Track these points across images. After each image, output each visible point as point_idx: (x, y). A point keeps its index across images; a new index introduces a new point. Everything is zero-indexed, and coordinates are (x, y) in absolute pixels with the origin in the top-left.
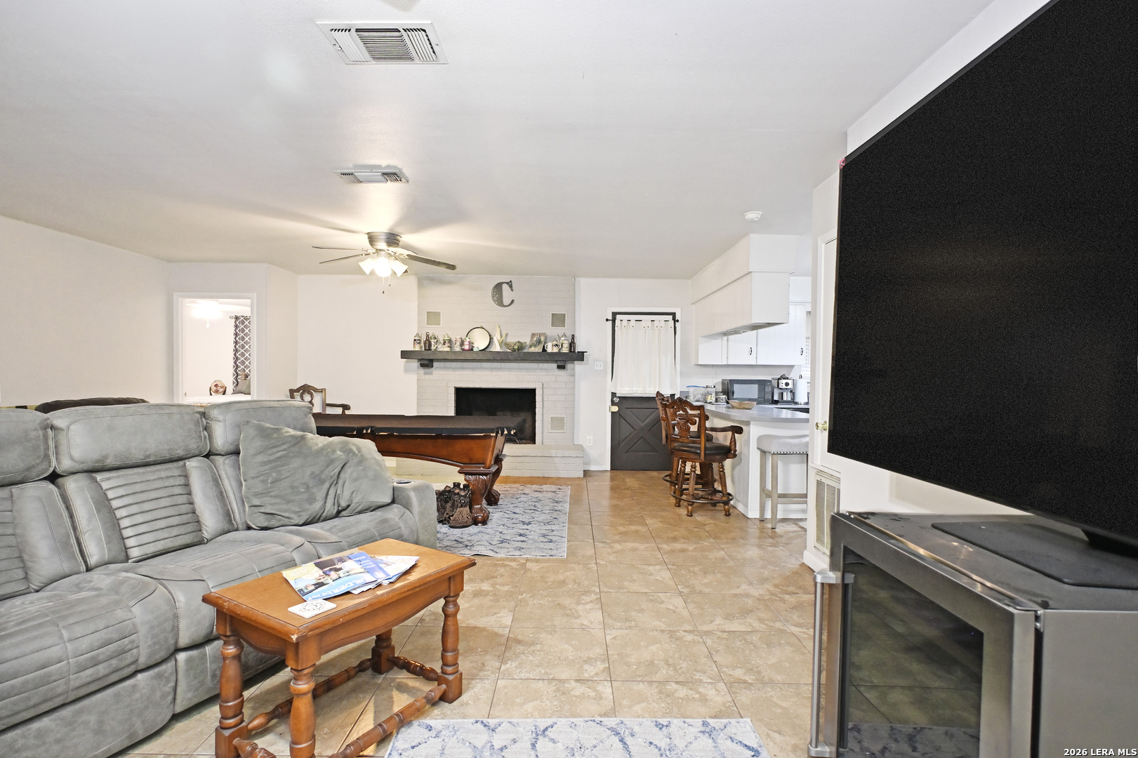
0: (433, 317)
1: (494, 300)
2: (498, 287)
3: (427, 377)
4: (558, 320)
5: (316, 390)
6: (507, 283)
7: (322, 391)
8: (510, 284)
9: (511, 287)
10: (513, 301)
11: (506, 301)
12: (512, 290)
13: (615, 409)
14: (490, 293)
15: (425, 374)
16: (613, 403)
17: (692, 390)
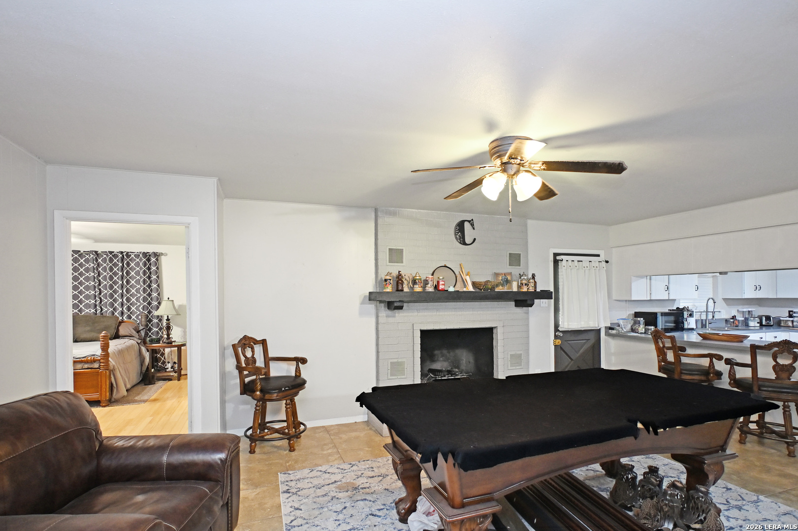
0: (396, 255)
1: (456, 238)
2: (460, 227)
3: (391, 320)
4: (515, 259)
5: (256, 342)
6: (469, 221)
7: (264, 342)
8: (471, 222)
9: (472, 225)
10: (475, 239)
11: (468, 240)
12: (474, 229)
13: (559, 342)
14: (452, 231)
15: (387, 316)
16: (556, 337)
17: (621, 322)
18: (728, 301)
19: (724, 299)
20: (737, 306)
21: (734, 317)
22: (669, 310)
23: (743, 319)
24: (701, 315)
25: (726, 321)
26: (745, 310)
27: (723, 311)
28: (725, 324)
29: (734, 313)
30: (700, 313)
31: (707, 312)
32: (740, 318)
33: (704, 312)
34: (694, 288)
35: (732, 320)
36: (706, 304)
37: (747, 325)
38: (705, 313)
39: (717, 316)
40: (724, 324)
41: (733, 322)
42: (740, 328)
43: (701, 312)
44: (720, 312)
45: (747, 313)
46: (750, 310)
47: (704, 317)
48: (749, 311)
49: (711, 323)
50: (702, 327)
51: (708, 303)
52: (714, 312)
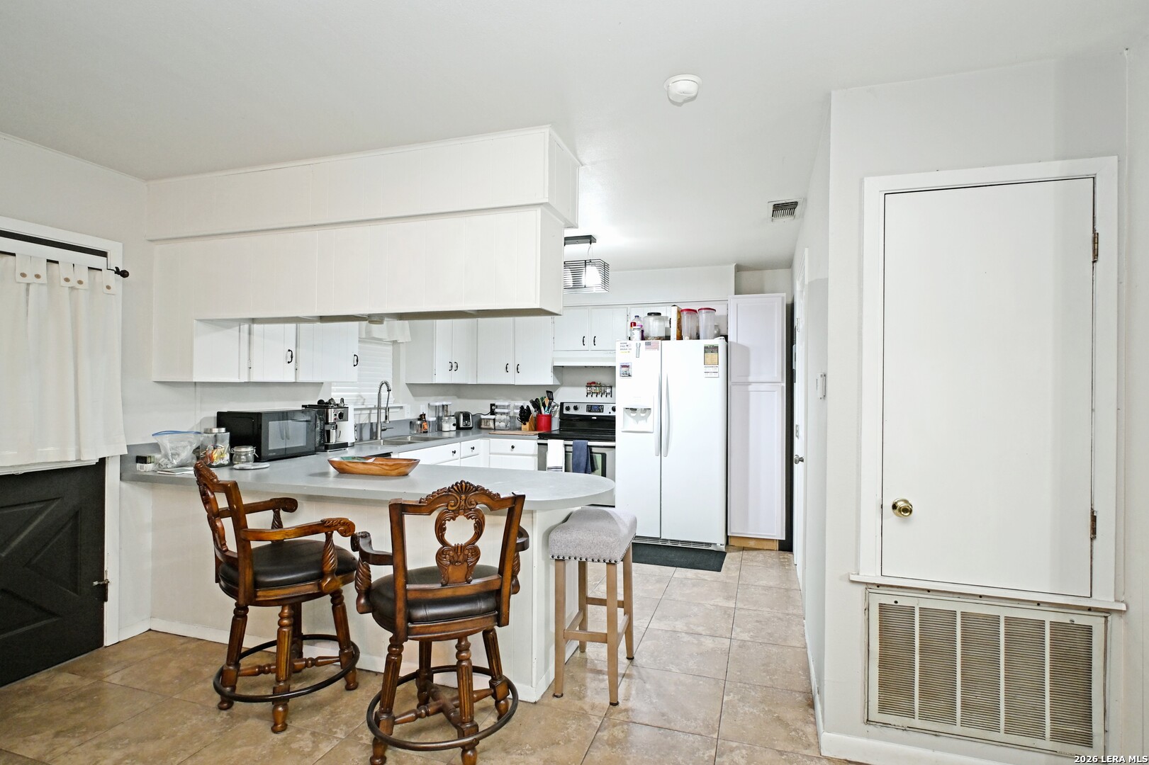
17: (166, 442)
18: (417, 389)
19: (409, 385)
20: (427, 398)
21: (422, 417)
22: (303, 406)
23: (435, 419)
24: (370, 414)
25: (412, 423)
26: (437, 404)
27: (407, 407)
28: (409, 429)
29: (423, 409)
30: (368, 412)
31: (379, 408)
32: (431, 418)
33: (374, 408)
34: (352, 360)
35: (419, 422)
36: (377, 393)
37: (440, 429)
38: (376, 411)
39: (393, 416)
40: (407, 429)
41: (421, 425)
42: (429, 435)
43: (370, 409)
44: (401, 408)
45: (441, 409)
46: (445, 403)
47: (374, 420)
48: (443, 406)
49: (385, 430)
50: (371, 438)
51: (381, 392)
52: (387, 409)
